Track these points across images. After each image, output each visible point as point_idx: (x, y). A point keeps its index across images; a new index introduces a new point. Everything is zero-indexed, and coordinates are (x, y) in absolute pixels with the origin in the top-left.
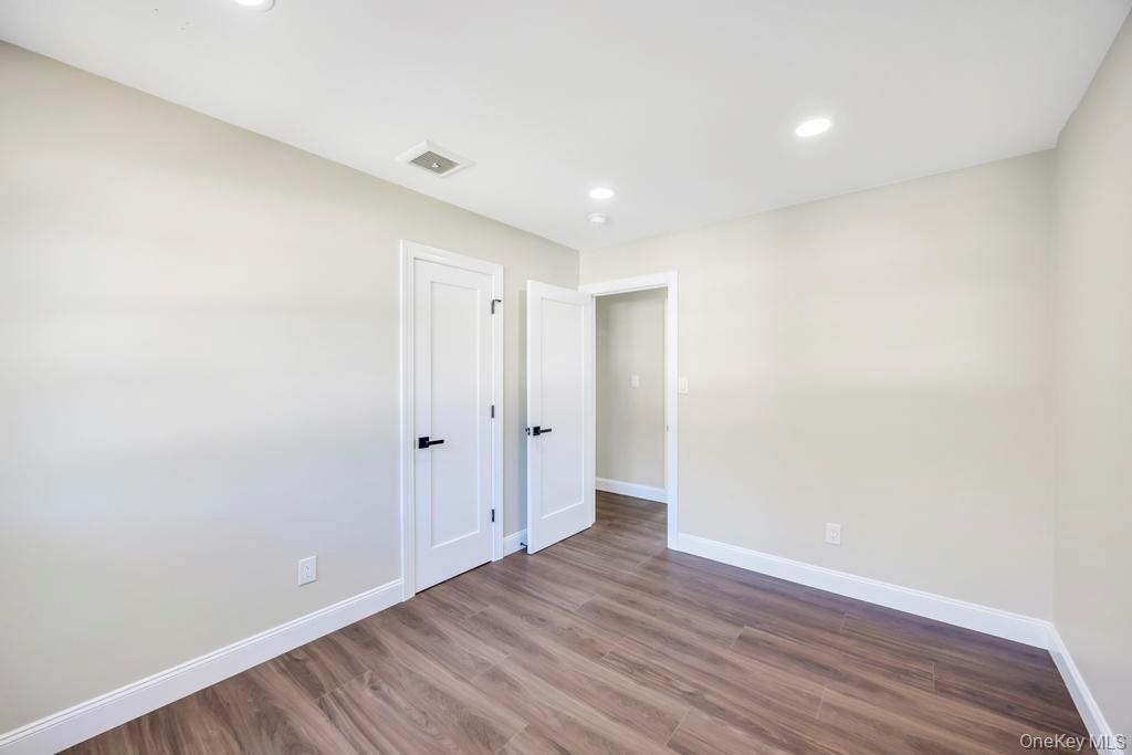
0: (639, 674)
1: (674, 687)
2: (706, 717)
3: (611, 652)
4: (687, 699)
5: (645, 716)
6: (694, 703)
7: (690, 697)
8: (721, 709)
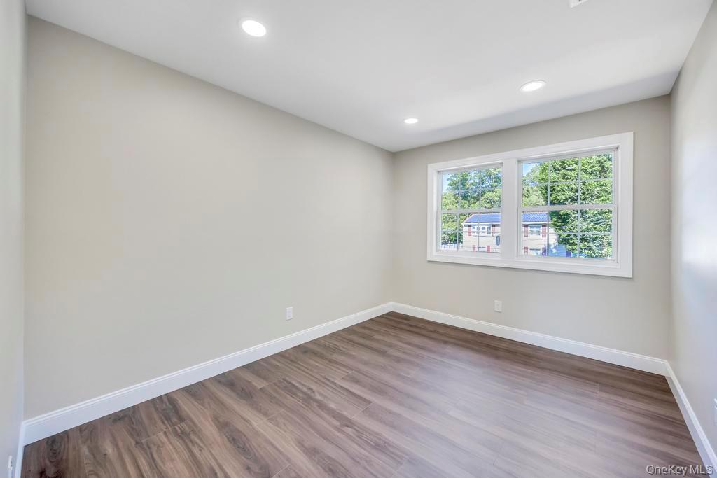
0: (379, 442)
1: (356, 430)
2: (345, 413)
3: (401, 464)
4: (352, 423)
5: (380, 415)
6: (349, 420)
7: (349, 424)
8: (334, 417)
